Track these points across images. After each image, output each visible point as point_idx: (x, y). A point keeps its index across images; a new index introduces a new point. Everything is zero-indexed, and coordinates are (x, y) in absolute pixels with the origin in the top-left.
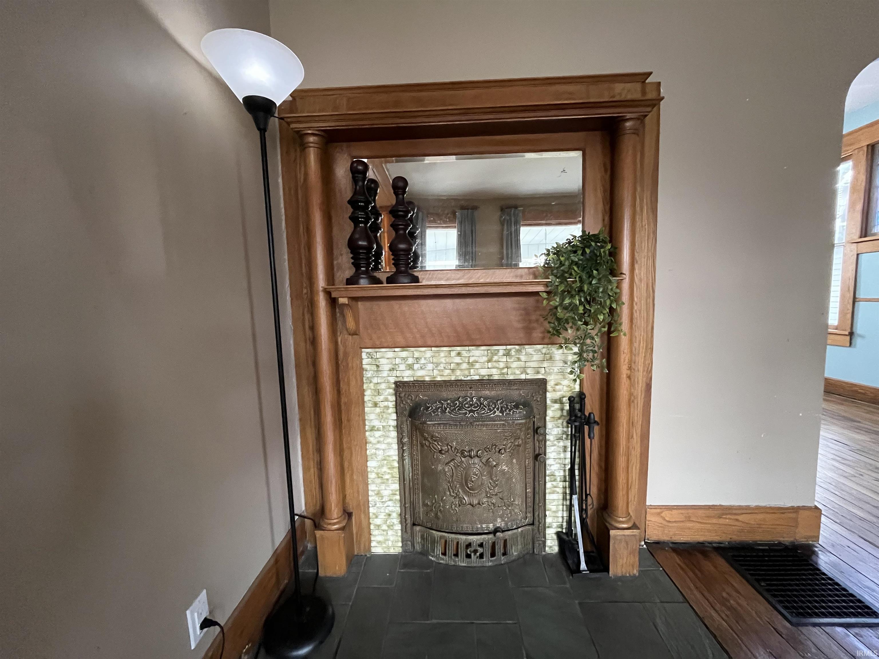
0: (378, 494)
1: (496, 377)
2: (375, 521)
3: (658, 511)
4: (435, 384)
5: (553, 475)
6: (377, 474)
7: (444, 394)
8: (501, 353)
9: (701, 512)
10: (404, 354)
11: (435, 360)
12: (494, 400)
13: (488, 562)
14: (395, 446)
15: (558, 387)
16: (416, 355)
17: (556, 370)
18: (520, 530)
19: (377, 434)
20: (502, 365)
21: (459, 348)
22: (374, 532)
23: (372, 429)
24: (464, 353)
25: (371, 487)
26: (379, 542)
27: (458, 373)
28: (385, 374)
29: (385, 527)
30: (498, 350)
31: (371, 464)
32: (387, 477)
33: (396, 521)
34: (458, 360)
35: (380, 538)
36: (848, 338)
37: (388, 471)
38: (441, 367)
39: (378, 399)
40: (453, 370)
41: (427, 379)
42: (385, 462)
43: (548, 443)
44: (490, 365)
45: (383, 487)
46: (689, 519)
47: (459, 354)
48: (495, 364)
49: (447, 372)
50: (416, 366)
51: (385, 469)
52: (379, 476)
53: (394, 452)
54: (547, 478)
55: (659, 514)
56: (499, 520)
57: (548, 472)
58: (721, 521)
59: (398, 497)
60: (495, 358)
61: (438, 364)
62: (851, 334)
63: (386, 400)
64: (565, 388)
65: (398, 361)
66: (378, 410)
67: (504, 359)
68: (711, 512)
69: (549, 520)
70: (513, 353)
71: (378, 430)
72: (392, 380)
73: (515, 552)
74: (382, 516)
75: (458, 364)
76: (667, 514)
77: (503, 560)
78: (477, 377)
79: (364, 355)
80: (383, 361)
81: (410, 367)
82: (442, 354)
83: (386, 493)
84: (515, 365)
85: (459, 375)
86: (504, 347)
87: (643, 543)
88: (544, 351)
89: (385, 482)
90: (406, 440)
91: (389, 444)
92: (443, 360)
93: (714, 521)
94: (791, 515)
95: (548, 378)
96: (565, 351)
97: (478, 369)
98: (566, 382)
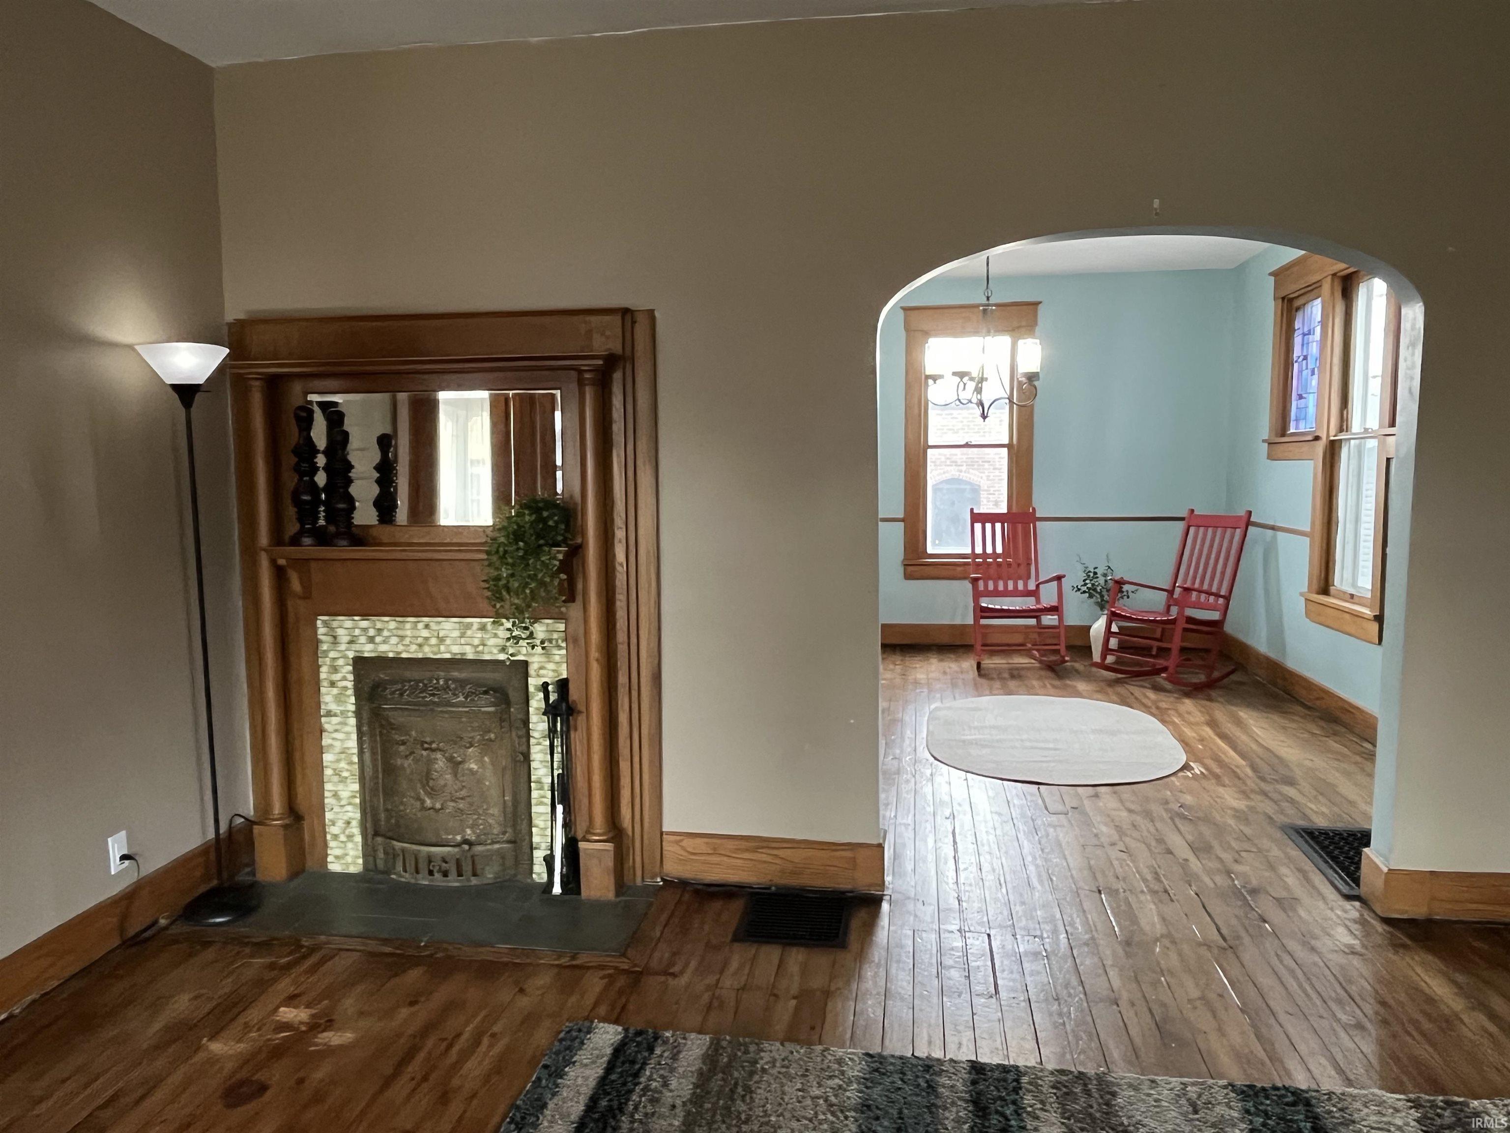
0: (336, 795)
1: (470, 656)
2: (333, 830)
3: (678, 838)
4: (398, 661)
5: (539, 782)
6: (335, 770)
7: (408, 674)
8: (475, 627)
9: (731, 845)
10: (364, 624)
11: (400, 633)
12: (462, 683)
13: (454, 882)
14: (354, 737)
15: (542, 672)
16: (379, 625)
17: (539, 650)
18: (497, 846)
19: (335, 720)
20: (476, 642)
21: (426, 619)
22: (332, 844)
23: (329, 714)
24: (433, 626)
25: (328, 786)
26: (337, 857)
27: (426, 649)
28: (343, 647)
29: (343, 838)
30: (472, 624)
31: (327, 758)
32: (345, 774)
33: (355, 830)
34: (425, 633)
35: (338, 852)
37: (346, 767)
38: (407, 641)
39: (336, 677)
40: (420, 646)
41: (391, 655)
42: (343, 756)
43: (532, 741)
44: (463, 641)
45: (340, 787)
46: (715, 852)
47: (427, 626)
48: (469, 640)
49: (414, 648)
50: (378, 639)
51: (343, 765)
52: (337, 773)
53: (352, 743)
54: (533, 785)
55: (677, 842)
56: (469, 831)
57: (533, 778)
58: (758, 856)
59: (358, 801)
60: (469, 633)
61: (402, 638)
63: (344, 679)
64: (551, 674)
65: (357, 632)
66: (335, 691)
67: (479, 635)
68: (744, 844)
69: (536, 839)
70: (489, 627)
71: (335, 715)
72: (351, 655)
73: (489, 874)
74: (340, 824)
75: (427, 639)
76: (687, 843)
77: (474, 881)
78: (448, 656)
79: (319, 623)
80: (340, 632)
81: (371, 640)
82: (408, 626)
83: (345, 795)
84: (492, 642)
85: (428, 652)
86: (478, 620)
87: (659, 880)
89: (343, 780)
90: (365, 728)
91: (348, 733)
92: (409, 633)
93: (747, 855)
94: (848, 854)
95: (530, 660)
96: (550, 628)
97: (448, 645)
98: (551, 666)
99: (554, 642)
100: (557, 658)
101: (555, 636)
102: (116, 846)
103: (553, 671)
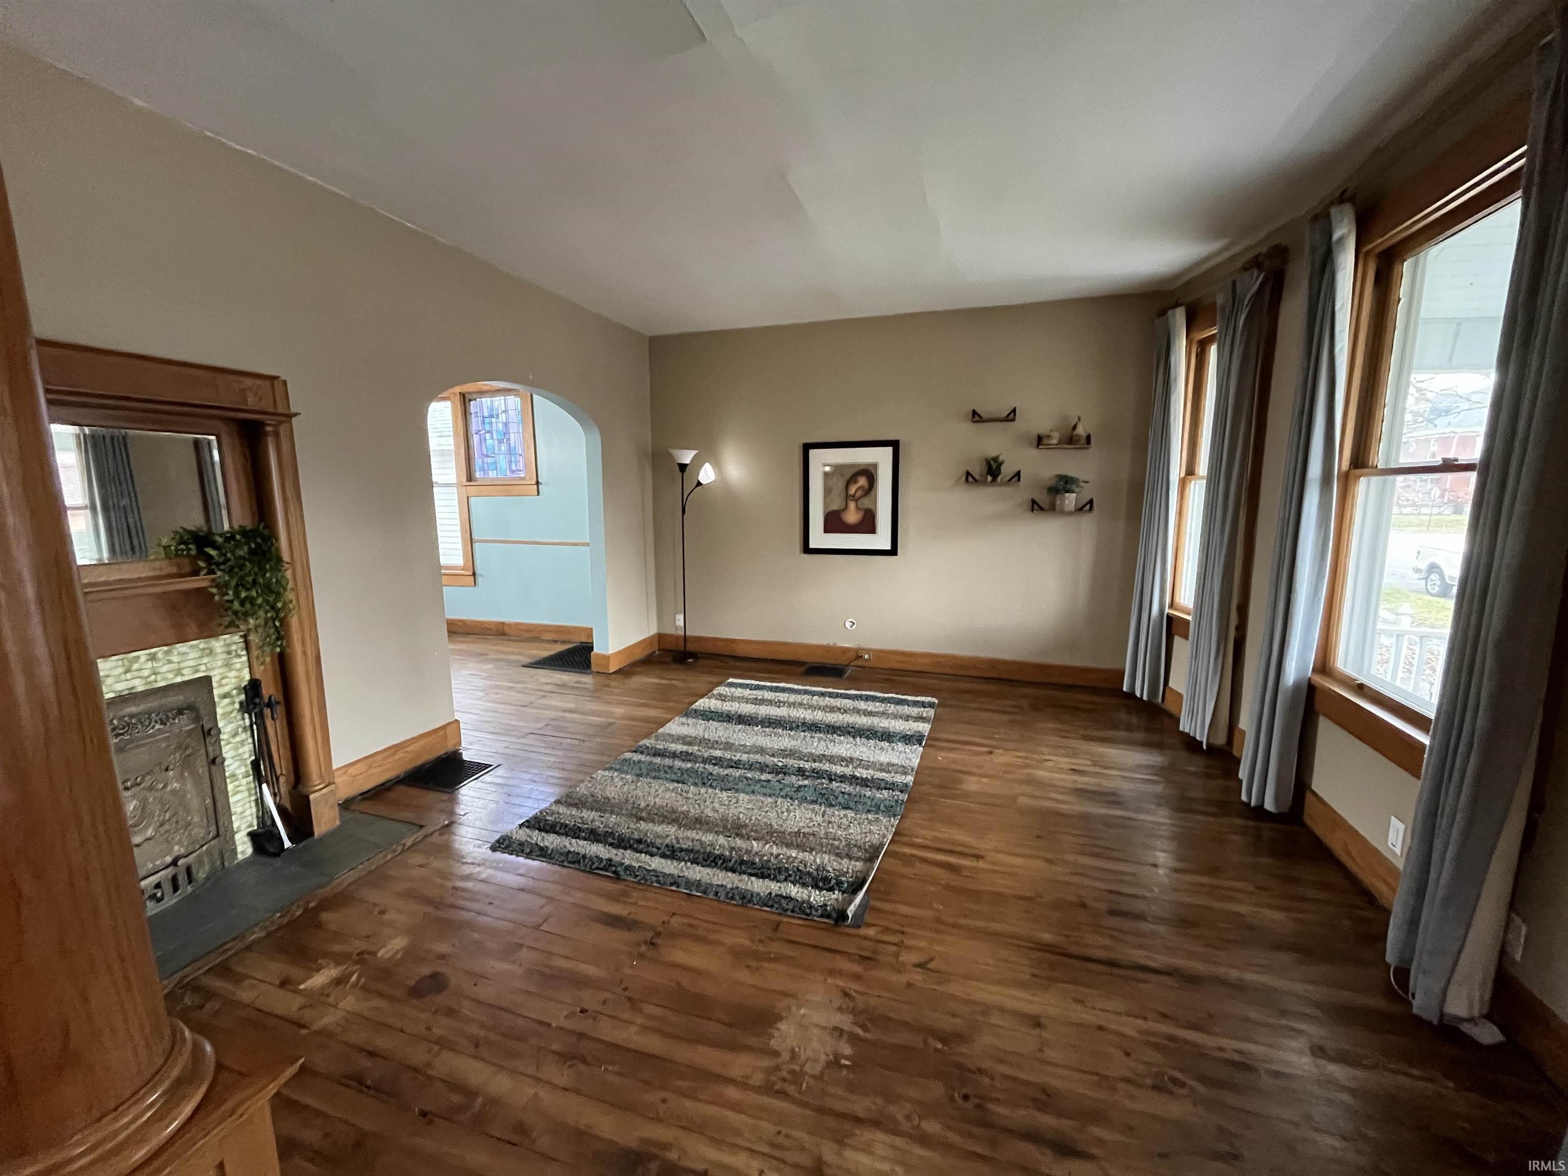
1: (140, 689)
3: (343, 770)
5: (233, 776)
8: (143, 659)
9: (379, 757)
13: (171, 900)
15: (224, 681)
17: (219, 663)
18: (204, 848)
20: (146, 673)
30: (138, 657)
36: (472, 578)
43: (222, 743)
44: (129, 676)
48: (136, 674)
54: (228, 780)
55: (345, 773)
56: (177, 848)
57: (227, 774)
58: (395, 758)
60: (136, 666)
62: (474, 574)
64: (233, 681)
67: (149, 664)
68: (387, 753)
69: (235, 825)
70: (160, 655)
73: (201, 875)
76: (352, 771)
77: (190, 889)
84: (166, 668)
86: (147, 652)
88: (201, 646)
93: (391, 760)
94: (442, 733)
95: (211, 674)
96: (228, 642)
97: (111, 685)
98: (233, 674)
99: (234, 653)
100: (238, 666)
101: (234, 647)
103: (236, 677)
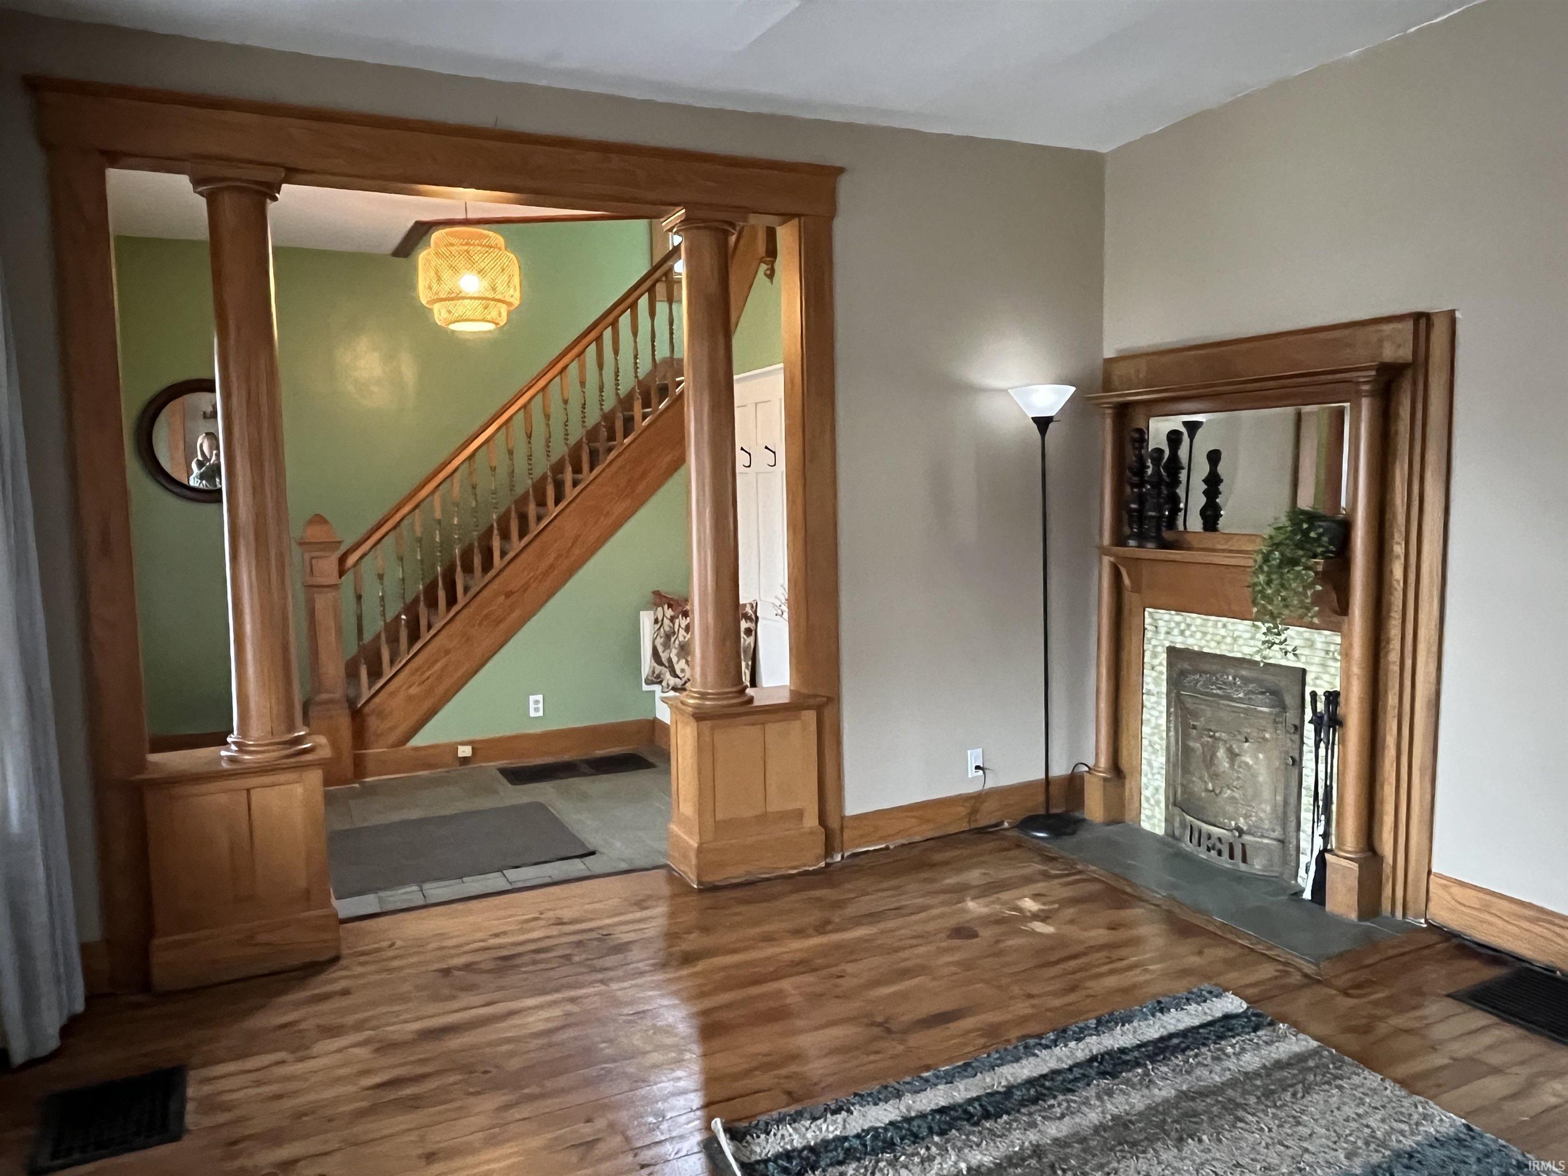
0: (1150, 764)
2: (1146, 793)
4: (1201, 655)
5: (1309, 789)
6: (1150, 742)
7: (1206, 667)
9: (1505, 904)
10: (1178, 618)
11: (1204, 629)
12: (1246, 681)
13: (1224, 862)
14: (1165, 715)
15: (1318, 682)
16: (1188, 621)
17: (1317, 660)
18: (1266, 841)
19: (1153, 699)
21: (1224, 619)
22: (1144, 804)
23: (1149, 693)
24: (1230, 627)
25: (1145, 755)
26: (1147, 817)
27: (1223, 647)
28: (1162, 636)
29: (1152, 801)
31: (1146, 730)
32: (1157, 747)
33: (1162, 798)
34: (1223, 632)
35: (1149, 813)
37: (1159, 741)
38: (1209, 637)
39: (1156, 662)
40: (1219, 643)
41: (1196, 648)
42: (1157, 731)
43: (1304, 748)
44: (1251, 643)
45: (1153, 757)
46: (1487, 909)
47: (1224, 626)
49: (1213, 644)
50: (1187, 633)
51: (1156, 738)
52: (1151, 744)
53: (1163, 721)
54: (1304, 791)
55: (1445, 887)
56: (1242, 820)
58: (1537, 929)
59: (1164, 772)
61: (1205, 634)
63: (1161, 664)
64: (1324, 685)
65: (1173, 625)
66: (1154, 674)
71: (1153, 695)
72: (1167, 644)
73: (1255, 865)
74: (1151, 789)
75: (1224, 637)
76: (1456, 890)
77: (1243, 867)
78: (1239, 655)
79: (1146, 613)
80: (1161, 623)
81: (1182, 633)
82: (1210, 624)
83: (1155, 764)
85: (1223, 650)
87: (1423, 921)
88: (1306, 635)
89: (1155, 752)
90: (1172, 710)
91: (1161, 712)
92: (1211, 630)
93: (1526, 925)
95: (1308, 669)
96: (1328, 639)
97: (1240, 646)
98: (1326, 677)
99: (1331, 654)
100: (1333, 671)
101: (1332, 648)
102: (974, 757)
103: (1328, 682)
